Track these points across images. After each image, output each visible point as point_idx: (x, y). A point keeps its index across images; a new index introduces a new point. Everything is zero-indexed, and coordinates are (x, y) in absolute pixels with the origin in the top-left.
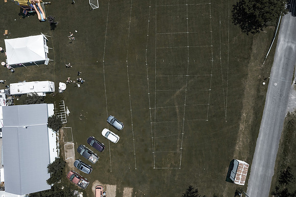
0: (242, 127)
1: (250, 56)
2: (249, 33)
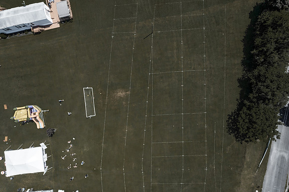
1: (243, 164)
2: (243, 142)
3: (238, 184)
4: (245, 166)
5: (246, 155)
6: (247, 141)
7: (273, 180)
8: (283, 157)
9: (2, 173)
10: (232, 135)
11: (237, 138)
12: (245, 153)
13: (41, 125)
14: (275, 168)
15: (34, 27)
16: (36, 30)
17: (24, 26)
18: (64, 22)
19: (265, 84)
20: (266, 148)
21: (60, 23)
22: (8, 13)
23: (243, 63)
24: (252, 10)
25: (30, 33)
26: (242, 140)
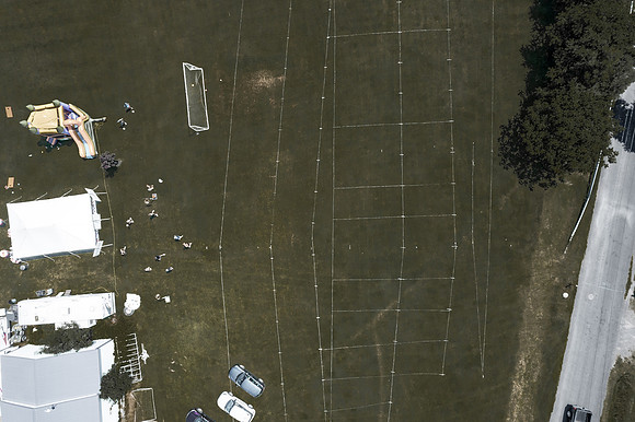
0: (518, 388)
2: (536, 186)
3: (524, 279)
4: (541, 241)
5: (543, 216)
6: (542, 185)
7: (601, 270)
8: (623, 220)
9: (2, 253)
10: (512, 169)
11: (521, 177)
12: (540, 211)
14: (606, 244)
23: (534, 14)
26: (533, 182)
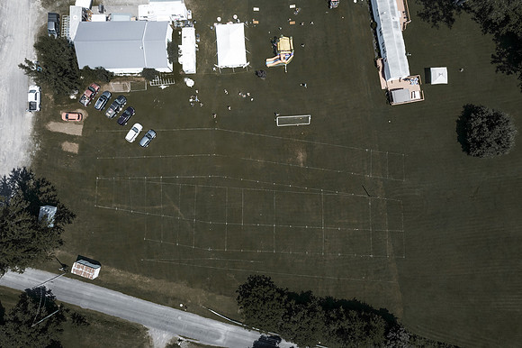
1: (212, 292)
2: (238, 294)
3: (191, 284)
4: (210, 294)
5: (223, 296)
6: (239, 298)
7: (193, 324)
8: (219, 337)
9: (219, 19)
10: (247, 281)
11: (243, 286)
12: (225, 295)
13: (270, 63)
14: (207, 328)
15: (382, 60)
16: (379, 63)
17: (385, 51)
18: (388, 95)
19: (306, 316)
20: (230, 319)
21: (387, 90)
22: (398, 37)
23: (329, 299)
24: (390, 312)
25: (377, 55)
26: (241, 293)
